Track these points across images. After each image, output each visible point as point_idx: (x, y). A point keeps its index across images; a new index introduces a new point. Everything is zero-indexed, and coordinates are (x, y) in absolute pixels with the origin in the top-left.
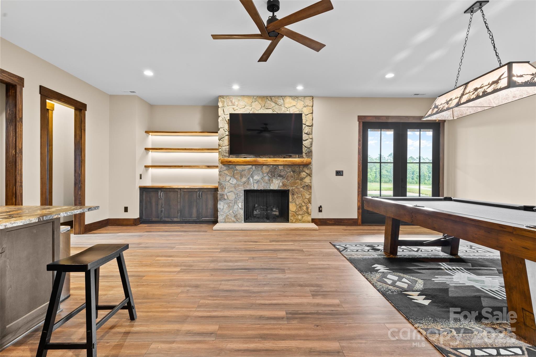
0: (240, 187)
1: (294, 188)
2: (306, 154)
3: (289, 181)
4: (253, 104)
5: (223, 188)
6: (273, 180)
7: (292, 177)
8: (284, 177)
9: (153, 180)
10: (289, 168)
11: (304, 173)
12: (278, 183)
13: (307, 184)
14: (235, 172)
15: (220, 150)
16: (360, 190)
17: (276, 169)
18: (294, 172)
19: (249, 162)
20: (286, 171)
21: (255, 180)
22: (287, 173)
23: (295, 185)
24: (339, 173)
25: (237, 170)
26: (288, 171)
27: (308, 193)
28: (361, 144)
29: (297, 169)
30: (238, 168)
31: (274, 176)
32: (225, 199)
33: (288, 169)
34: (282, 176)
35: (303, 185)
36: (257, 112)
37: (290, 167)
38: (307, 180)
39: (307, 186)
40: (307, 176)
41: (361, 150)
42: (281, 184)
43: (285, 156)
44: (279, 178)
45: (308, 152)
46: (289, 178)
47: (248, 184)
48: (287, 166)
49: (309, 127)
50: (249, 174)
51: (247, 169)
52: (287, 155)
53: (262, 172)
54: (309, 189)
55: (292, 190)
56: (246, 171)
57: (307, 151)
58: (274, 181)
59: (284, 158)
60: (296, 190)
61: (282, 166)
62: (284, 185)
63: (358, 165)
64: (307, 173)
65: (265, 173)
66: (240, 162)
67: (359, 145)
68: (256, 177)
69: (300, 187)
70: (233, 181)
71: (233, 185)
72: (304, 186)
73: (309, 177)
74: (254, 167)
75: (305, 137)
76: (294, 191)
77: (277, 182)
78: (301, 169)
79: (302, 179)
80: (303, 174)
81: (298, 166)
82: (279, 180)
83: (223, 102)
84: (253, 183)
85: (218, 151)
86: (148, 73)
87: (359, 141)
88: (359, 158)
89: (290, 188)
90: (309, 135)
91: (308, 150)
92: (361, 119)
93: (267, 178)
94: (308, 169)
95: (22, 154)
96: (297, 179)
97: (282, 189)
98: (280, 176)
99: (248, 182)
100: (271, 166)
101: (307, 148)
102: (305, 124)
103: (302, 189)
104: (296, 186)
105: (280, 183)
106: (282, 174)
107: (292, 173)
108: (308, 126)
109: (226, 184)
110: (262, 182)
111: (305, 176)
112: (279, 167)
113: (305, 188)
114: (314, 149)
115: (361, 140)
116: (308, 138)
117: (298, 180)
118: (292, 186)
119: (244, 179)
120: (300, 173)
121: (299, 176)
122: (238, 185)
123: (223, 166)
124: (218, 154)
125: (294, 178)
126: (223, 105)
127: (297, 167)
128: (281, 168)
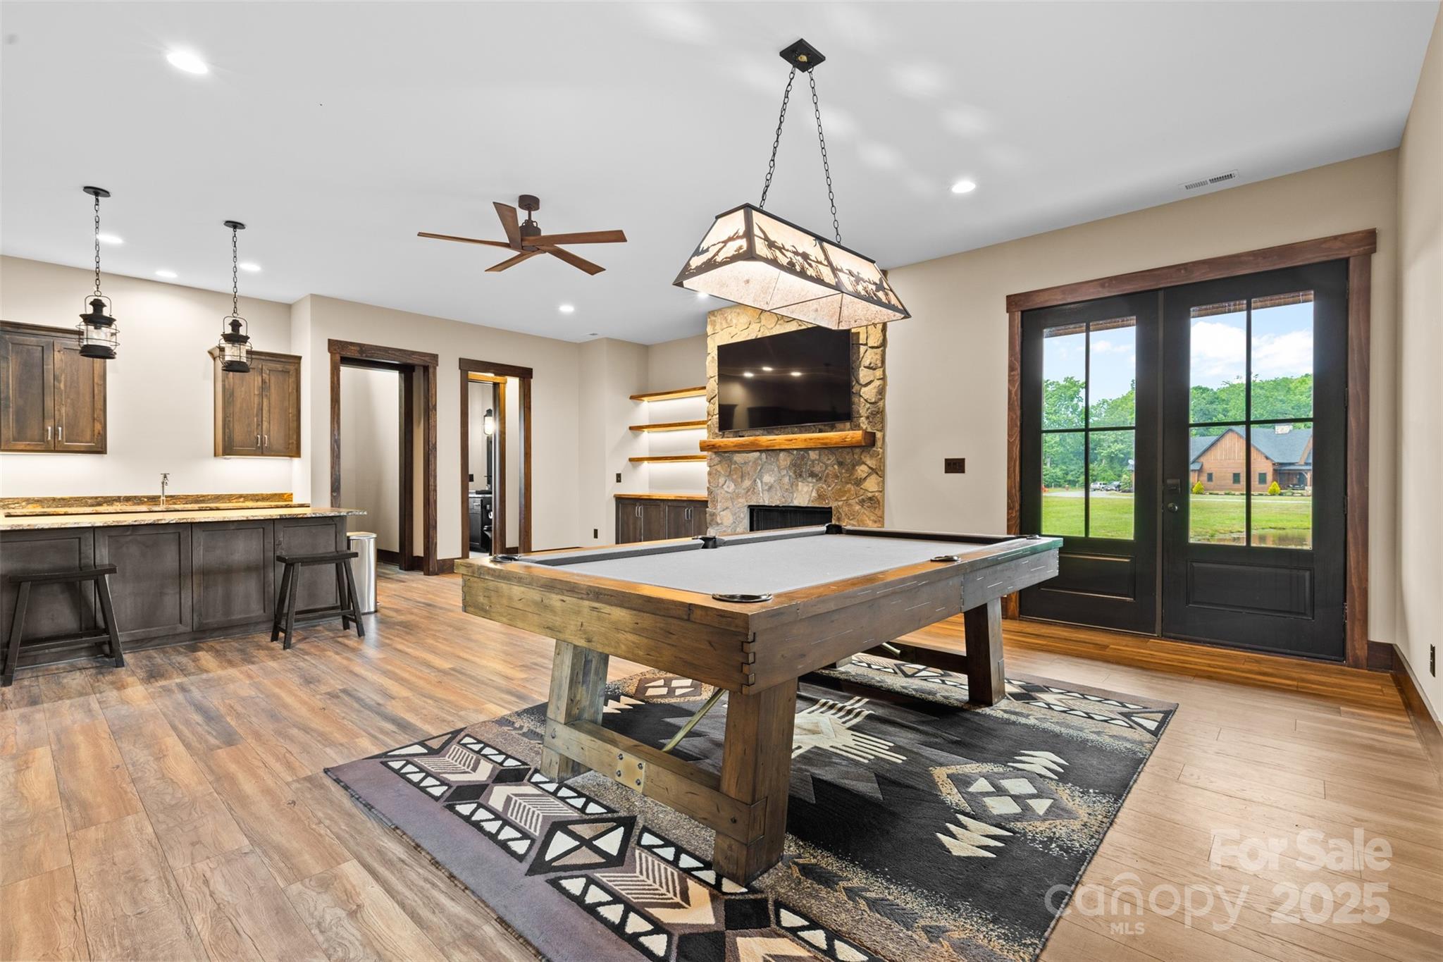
0: (740, 500)
1: (840, 503)
2: (867, 418)
3: (829, 486)
4: (762, 316)
5: (715, 501)
6: (797, 485)
7: (837, 477)
8: (820, 478)
9: (652, 483)
10: (830, 457)
11: (864, 468)
12: (807, 492)
13: (870, 495)
14: (733, 466)
15: (709, 423)
16: (1014, 515)
17: (803, 460)
18: (840, 464)
19: (743, 445)
20: (824, 464)
21: (766, 484)
22: (826, 468)
23: (843, 496)
24: (955, 466)
25: (736, 463)
26: (829, 462)
27: (872, 518)
28: (1018, 378)
29: (847, 457)
30: (738, 458)
31: (801, 476)
32: (718, 524)
33: (829, 459)
34: (817, 475)
35: (860, 498)
36: (768, 334)
37: (833, 453)
38: (871, 485)
39: (870, 499)
40: (869, 475)
41: (1016, 395)
42: (814, 494)
43: (823, 427)
44: (810, 479)
45: (872, 413)
46: (830, 480)
47: (754, 493)
48: (826, 451)
49: (875, 350)
50: (756, 470)
51: (753, 459)
52: (825, 425)
53: (779, 467)
54: (875, 508)
55: (837, 508)
56: (751, 464)
57: (869, 411)
58: (800, 488)
59: (821, 431)
60: (846, 509)
61: (817, 452)
62: (821, 496)
63: (1009, 441)
64: (870, 468)
65: (784, 469)
66: (729, 447)
67: (1011, 381)
68: (767, 478)
69: (854, 501)
70: (728, 487)
71: (729, 496)
72: (863, 501)
73: (874, 477)
74: (764, 455)
75: (865, 376)
76: (840, 510)
77: (805, 489)
78: (856, 457)
79: (859, 482)
80: (862, 470)
81: (848, 450)
82: (811, 485)
83: (714, 324)
84: (763, 490)
85: (706, 426)
86: (567, 309)
87: (1011, 368)
88: (1012, 419)
89: (833, 505)
90: (875, 369)
91: (873, 408)
92: (1016, 304)
93: (786, 480)
94: (871, 457)
95: (436, 451)
96: (848, 483)
97: (817, 505)
98: (812, 475)
99: (751, 490)
100: (795, 452)
101: (870, 403)
102: (866, 344)
103: (857, 507)
104: (845, 498)
105: (812, 491)
106: (817, 469)
107: (836, 467)
108: (872, 347)
109: (719, 492)
110: (778, 488)
111: (864, 475)
112: (808, 454)
113: (866, 505)
114: (891, 404)
115: (1018, 366)
116: (871, 379)
117: (849, 486)
118: (837, 500)
119: (747, 483)
120: (854, 466)
121: (852, 474)
122: (738, 496)
123: (714, 456)
124: (706, 431)
125: (841, 481)
126: (714, 329)
127: (848, 453)
128: (813, 455)
